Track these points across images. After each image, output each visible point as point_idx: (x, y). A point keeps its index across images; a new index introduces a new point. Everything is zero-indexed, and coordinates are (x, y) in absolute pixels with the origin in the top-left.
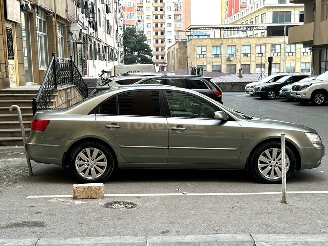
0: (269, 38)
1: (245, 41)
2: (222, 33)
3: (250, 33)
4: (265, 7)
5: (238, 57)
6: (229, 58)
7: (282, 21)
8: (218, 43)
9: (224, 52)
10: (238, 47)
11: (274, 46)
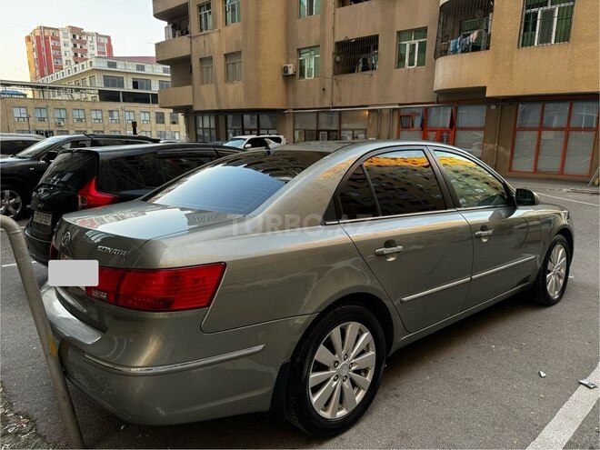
0: (104, 103)
1: (77, 105)
2: (46, 93)
3: (76, 96)
4: (93, 69)
5: (71, 122)
6: (60, 123)
7: (114, 86)
8: (41, 105)
9: (51, 115)
10: (69, 111)
11: (111, 112)
